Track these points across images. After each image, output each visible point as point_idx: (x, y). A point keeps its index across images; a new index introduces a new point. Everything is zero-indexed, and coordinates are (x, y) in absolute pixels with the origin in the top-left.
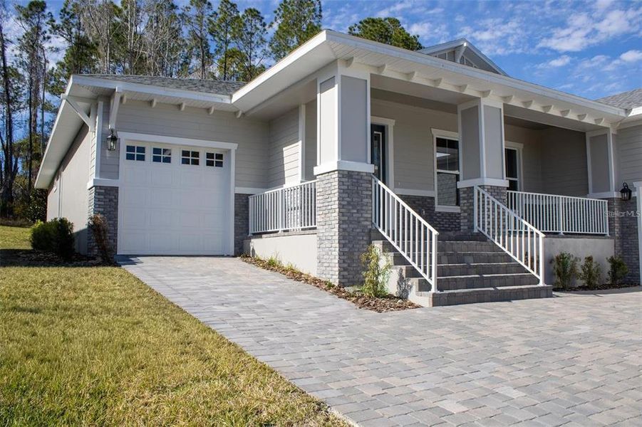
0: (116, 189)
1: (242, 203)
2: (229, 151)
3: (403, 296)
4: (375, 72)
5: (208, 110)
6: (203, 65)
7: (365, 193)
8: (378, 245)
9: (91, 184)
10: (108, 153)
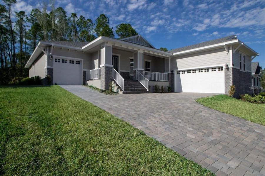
0: (53, 69)
1: (85, 73)
2: (81, 61)
3: (117, 92)
4: (113, 45)
5: (76, 51)
6: (75, 35)
7: (111, 71)
8: (113, 82)
9: (46, 67)
10: (50, 60)
